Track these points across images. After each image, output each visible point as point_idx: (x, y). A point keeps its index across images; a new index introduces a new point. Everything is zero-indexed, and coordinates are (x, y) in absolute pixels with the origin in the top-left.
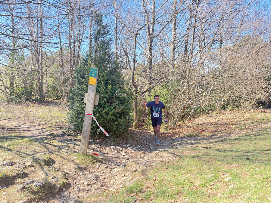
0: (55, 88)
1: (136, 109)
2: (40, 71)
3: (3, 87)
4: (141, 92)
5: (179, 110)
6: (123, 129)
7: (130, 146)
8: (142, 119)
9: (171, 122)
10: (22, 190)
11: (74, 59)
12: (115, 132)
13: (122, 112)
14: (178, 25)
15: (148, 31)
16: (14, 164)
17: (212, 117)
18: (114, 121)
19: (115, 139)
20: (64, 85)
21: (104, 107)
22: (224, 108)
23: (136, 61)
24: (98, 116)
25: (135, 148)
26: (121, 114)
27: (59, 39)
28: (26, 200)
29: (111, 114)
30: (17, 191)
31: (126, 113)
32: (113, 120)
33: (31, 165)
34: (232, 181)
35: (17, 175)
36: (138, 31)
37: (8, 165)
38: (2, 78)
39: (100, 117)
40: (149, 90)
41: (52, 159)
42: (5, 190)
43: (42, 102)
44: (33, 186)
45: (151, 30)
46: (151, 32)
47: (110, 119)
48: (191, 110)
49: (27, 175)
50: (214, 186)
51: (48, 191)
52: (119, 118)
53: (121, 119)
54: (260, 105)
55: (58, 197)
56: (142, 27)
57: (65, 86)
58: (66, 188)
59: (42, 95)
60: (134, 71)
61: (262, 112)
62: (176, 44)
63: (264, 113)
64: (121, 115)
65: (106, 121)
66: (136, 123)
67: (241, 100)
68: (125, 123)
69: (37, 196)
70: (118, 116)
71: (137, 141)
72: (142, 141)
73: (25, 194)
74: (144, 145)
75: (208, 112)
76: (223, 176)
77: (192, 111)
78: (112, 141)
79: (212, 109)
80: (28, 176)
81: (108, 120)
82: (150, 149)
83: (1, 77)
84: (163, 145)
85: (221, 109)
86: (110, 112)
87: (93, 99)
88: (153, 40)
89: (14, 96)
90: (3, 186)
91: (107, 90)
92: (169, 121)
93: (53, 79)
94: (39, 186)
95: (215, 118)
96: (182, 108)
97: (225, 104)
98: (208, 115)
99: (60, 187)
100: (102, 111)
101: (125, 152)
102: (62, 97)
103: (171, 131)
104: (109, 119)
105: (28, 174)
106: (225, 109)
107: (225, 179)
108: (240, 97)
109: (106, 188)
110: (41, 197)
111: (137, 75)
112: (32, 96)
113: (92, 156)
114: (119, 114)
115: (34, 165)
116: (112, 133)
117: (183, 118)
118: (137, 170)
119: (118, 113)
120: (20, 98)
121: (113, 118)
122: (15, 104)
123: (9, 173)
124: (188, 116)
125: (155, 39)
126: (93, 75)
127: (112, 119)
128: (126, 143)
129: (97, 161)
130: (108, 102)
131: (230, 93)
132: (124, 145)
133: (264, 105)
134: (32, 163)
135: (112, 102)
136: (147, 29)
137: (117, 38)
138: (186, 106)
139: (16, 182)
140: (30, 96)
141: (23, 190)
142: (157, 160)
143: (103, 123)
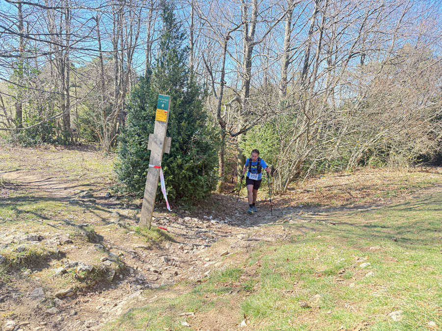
0: (89, 122)
1: (223, 162)
2: (65, 93)
3: (4, 118)
4: (231, 134)
5: (291, 165)
6: (204, 192)
7: (214, 219)
8: (229, 176)
9: (277, 183)
10: (62, 275)
11: (121, 76)
12: (191, 196)
13: (203, 165)
14: (294, 25)
15: (245, 32)
16: (43, 239)
17: (342, 177)
18: (190, 179)
19: (192, 207)
20: (105, 119)
21: (175, 157)
22: (362, 162)
23: (225, 83)
24: (166, 170)
25: (222, 221)
26: (202, 169)
27: (97, 42)
28: (69, 289)
29: (187, 167)
30: (56, 276)
31: (209, 167)
32: (190, 177)
33: (68, 241)
34: (370, 267)
35: (51, 255)
36: (229, 33)
37: (35, 240)
38: (3, 103)
39: (170, 171)
40: (243, 131)
41: (97, 233)
42: (37, 274)
43: (69, 144)
44: (78, 271)
45: (250, 31)
46: (250, 35)
47: (185, 176)
48: (310, 164)
49: (65, 255)
50: (345, 274)
51: (100, 279)
52: (198, 175)
53: (201, 176)
54: (421, 160)
55: (113, 287)
56: (236, 27)
57: (107, 119)
58: (124, 275)
59: (68, 133)
60: (221, 99)
61: (422, 171)
62: (290, 57)
63: (426, 174)
64: (202, 171)
65: (178, 178)
66: (222, 184)
67: (391, 152)
68: (207, 182)
69: (84, 284)
70: (197, 171)
71: (224, 211)
72: (231, 212)
73: (66, 281)
74: (236, 218)
75: (337, 168)
76: (358, 261)
77: (311, 167)
78: (186, 210)
79: (343, 165)
80: (66, 257)
81: (181, 177)
82: (245, 223)
83: (2, 101)
84: (264, 219)
85: (358, 165)
86: (185, 165)
87: (162, 144)
88: (252, 48)
89: (24, 134)
90: (33, 269)
91: (180, 130)
92: (275, 182)
93: (86, 108)
94: (86, 270)
95: (348, 179)
96: (296, 162)
97: (365, 157)
98: (336, 174)
99: (116, 273)
100: (172, 162)
101: (207, 227)
102: (101, 138)
103: (278, 197)
104: (183, 176)
105: (66, 253)
106: (364, 164)
107: (361, 265)
108: (390, 147)
109: (182, 277)
110: (90, 286)
111: (225, 107)
112: (52, 134)
113: (158, 231)
114: (199, 168)
115: (73, 241)
116: (187, 197)
117: (297, 177)
118: (229, 252)
119: (197, 166)
120: (33, 138)
121: (189, 174)
122: (26, 146)
123: (39, 251)
124: (304, 175)
125: (256, 47)
126: (163, 105)
127: (187, 176)
128: (209, 214)
129: (165, 238)
130: (182, 149)
131: (374, 140)
132: (205, 217)
133: (427, 161)
134: (69, 238)
135: (188, 149)
136: (243, 30)
137: (194, 42)
138: (303, 159)
139: (51, 264)
140: (49, 134)
141: (64, 275)
142: (258, 239)
143: (173, 181)
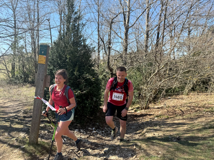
31: (93, 95)
45: (126, 21)
53: (87, 100)
60: (109, 56)
68: (91, 105)
79: (182, 91)
87: (43, 81)
119: (85, 95)
126: (43, 52)
132: (89, 128)
138: (157, 88)
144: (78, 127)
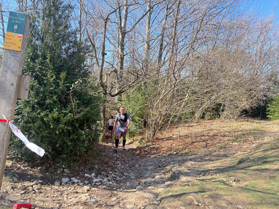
4: (111, 95)
6: (86, 147)
7: (96, 176)
13: (85, 119)
18: (69, 134)
19: (72, 164)
25: (106, 179)
29: (64, 121)
31: (91, 120)
46: (123, 26)
47: (63, 130)
52: (79, 129)
63: (250, 123)
64: (83, 124)
66: (104, 135)
68: (89, 137)
75: (187, 120)
77: (171, 120)
79: (191, 118)
88: (124, 35)
92: (147, 132)
98: (187, 125)
103: (150, 145)
111: (106, 76)
114: (80, 121)
117: (162, 128)
125: (127, 35)
126: (16, 27)
127: (65, 131)
130: (61, 102)
132: (86, 175)
135: (67, 102)
144: (66, 174)
